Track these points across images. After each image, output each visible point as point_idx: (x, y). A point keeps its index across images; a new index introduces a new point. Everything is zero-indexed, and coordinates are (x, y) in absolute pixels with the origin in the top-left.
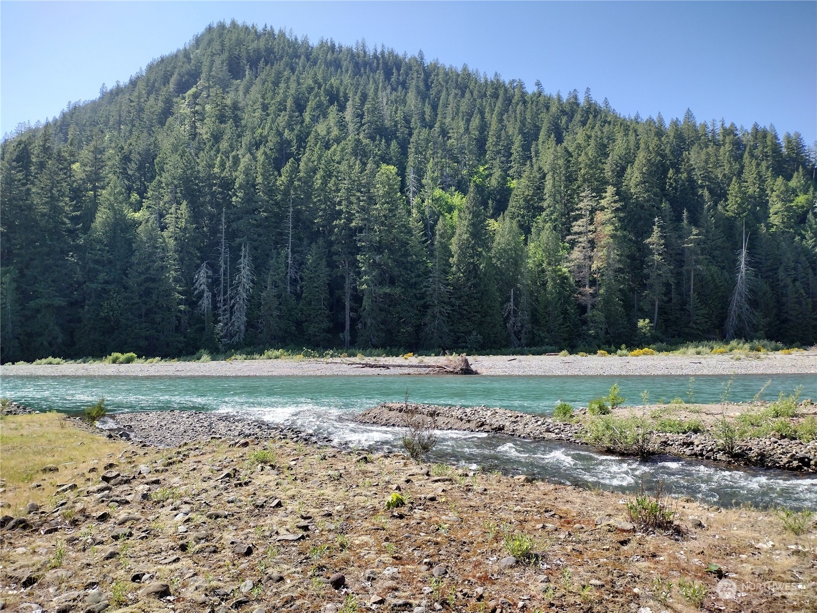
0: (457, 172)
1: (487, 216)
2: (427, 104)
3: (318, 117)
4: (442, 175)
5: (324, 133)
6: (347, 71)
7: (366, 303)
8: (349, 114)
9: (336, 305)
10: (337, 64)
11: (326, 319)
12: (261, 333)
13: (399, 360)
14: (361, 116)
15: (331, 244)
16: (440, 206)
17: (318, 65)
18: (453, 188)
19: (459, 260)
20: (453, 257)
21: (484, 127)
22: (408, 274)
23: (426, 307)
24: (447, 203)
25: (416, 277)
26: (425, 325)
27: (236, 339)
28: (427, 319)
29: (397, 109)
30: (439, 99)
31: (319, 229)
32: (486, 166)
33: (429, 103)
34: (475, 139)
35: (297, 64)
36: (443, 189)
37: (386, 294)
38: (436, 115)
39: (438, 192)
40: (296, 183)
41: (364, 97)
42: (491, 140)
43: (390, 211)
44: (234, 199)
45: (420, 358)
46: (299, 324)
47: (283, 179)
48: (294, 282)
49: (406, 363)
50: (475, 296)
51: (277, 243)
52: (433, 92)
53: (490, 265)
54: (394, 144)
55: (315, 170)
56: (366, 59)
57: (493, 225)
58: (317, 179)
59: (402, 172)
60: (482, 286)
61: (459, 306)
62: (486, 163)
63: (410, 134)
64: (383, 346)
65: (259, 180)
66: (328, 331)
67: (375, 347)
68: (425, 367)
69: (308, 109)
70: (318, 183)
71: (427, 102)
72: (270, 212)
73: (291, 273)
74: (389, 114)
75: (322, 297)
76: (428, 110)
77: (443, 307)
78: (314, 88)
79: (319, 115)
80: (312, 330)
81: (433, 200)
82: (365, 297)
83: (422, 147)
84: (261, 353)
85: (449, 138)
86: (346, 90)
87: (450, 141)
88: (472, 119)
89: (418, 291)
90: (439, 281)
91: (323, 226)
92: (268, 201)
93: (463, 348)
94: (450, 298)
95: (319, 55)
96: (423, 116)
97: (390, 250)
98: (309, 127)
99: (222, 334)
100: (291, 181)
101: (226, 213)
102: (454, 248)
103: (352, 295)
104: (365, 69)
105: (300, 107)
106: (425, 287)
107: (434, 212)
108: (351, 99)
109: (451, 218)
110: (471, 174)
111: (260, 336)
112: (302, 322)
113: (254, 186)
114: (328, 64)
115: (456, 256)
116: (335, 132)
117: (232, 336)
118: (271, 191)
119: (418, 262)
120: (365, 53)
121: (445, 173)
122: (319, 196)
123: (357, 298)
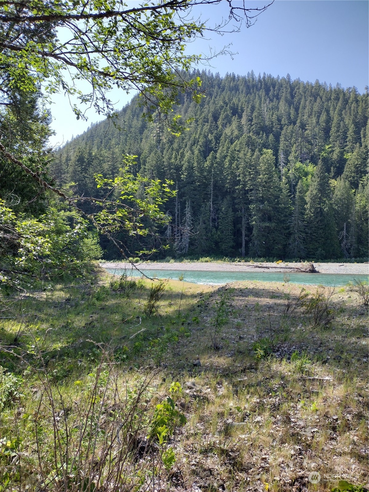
0: (310, 151)
1: (330, 178)
2: (292, 108)
3: (226, 124)
4: (301, 153)
5: (230, 134)
6: (242, 92)
7: (255, 232)
8: (244, 121)
9: (237, 233)
10: (236, 89)
11: (231, 241)
12: (196, 248)
13: (274, 264)
14: (251, 120)
15: (234, 198)
16: (300, 172)
17: (225, 91)
18: (308, 161)
19: (311, 206)
20: (307, 204)
21: (329, 120)
22: (279, 215)
23: (290, 234)
24: (304, 170)
25: (284, 217)
26: (289, 244)
27: (184, 251)
28: (290, 241)
29: (273, 114)
30: (300, 104)
31: (227, 190)
32: (330, 145)
33: (293, 107)
34: (323, 128)
35: (213, 91)
36: (301, 162)
37: (266, 226)
38: (298, 114)
39: (298, 164)
40: (215, 165)
41: (253, 109)
42: (333, 129)
43: (269, 178)
44: (182, 176)
45: (286, 263)
46: (217, 243)
47: (207, 164)
48: (214, 220)
49: (278, 266)
50: (321, 227)
51: (204, 199)
52: (296, 100)
53: (331, 208)
54: (271, 137)
55: (225, 157)
56: (254, 83)
57: (334, 183)
58: (226, 162)
59: (276, 154)
60: (326, 221)
61: (311, 233)
62: (330, 143)
63: (281, 129)
64: (264, 256)
65: (195, 165)
66: (233, 247)
67: (260, 257)
68: (289, 268)
69: (220, 119)
70: (227, 164)
71: (292, 106)
72: (201, 182)
73: (213, 215)
74: (268, 117)
75: (230, 228)
76: (292, 111)
77: (301, 234)
78: (224, 106)
79: (227, 122)
80: (223, 247)
81: (295, 170)
82: (254, 229)
83: (288, 137)
84: (198, 259)
85: (306, 130)
86: (242, 105)
87: (307, 132)
88: (321, 115)
89: (285, 225)
90: (298, 219)
91: (229, 188)
92: (200, 176)
93: (313, 258)
94: (305, 229)
95: (225, 84)
96: (289, 116)
97: (268, 201)
98: (221, 131)
99: (177, 248)
100: (212, 164)
101: (178, 184)
102: (307, 199)
103: (246, 227)
104: (253, 90)
105: (216, 118)
106: (290, 222)
107: (295, 177)
108: (245, 111)
109: (307, 180)
110: (320, 151)
111: (196, 250)
112: (219, 242)
113: (192, 168)
114: (231, 90)
115: (309, 204)
116: (236, 132)
117: (182, 250)
118: (201, 170)
119: (285, 208)
120: (253, 79)
121: (303, 152)
122: (228, 171)
123: (250, 229)
